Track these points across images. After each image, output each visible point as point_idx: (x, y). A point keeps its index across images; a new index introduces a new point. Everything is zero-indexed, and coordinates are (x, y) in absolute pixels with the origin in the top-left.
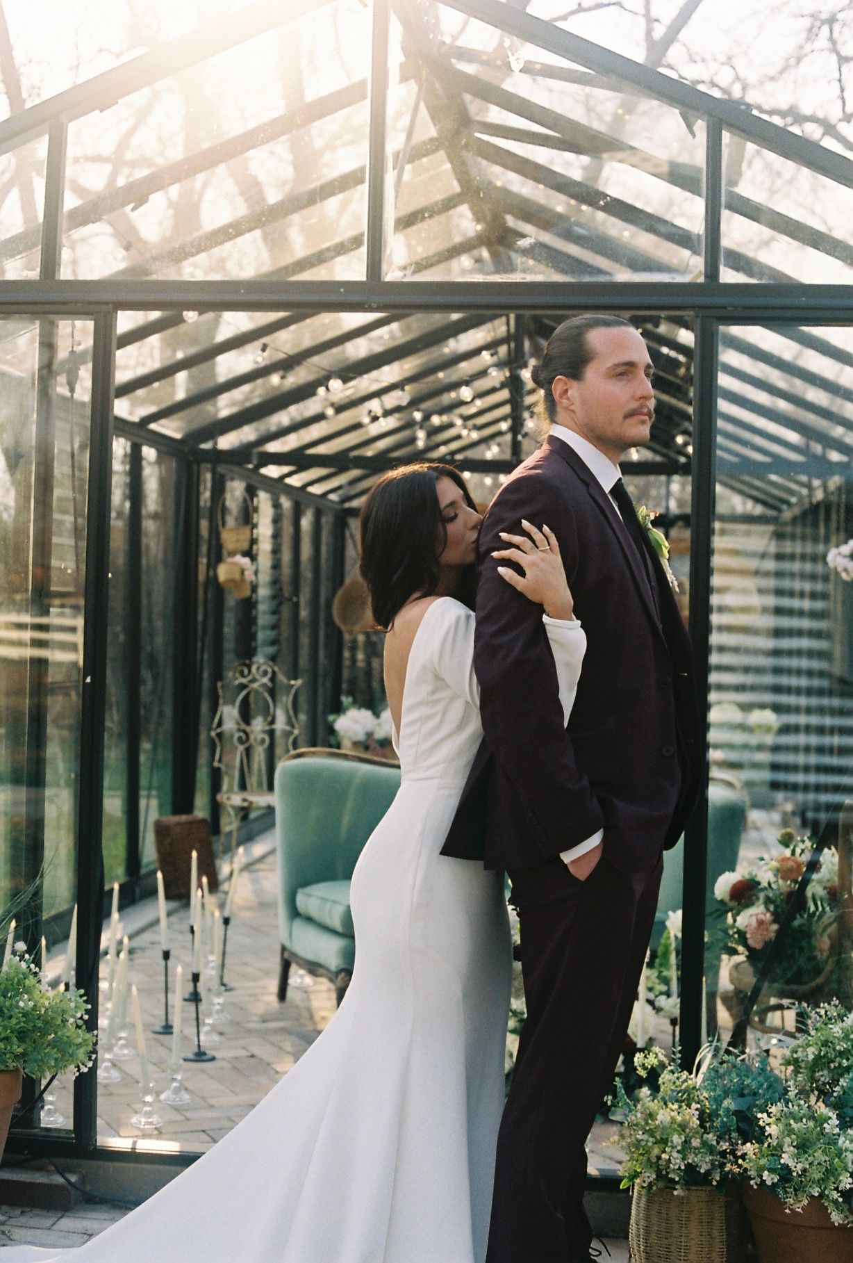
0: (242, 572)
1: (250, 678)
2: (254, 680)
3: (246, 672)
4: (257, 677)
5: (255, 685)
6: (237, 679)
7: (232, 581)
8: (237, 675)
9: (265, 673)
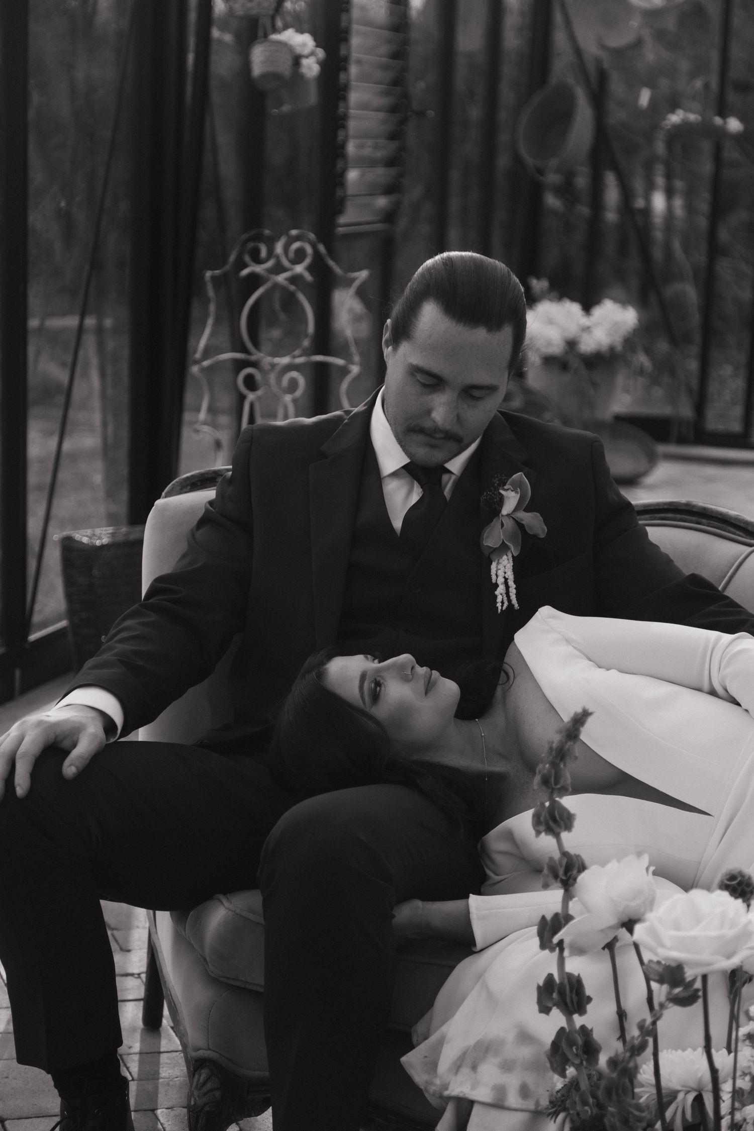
0: (297, 60)
1: (270, 264)
2: (279, 269)
3: (264, 253)
4: (286, 263)
5: (281, 278)
6: (246, 266)
7: (274, 76)
8: (247, 258)
9: (299, 256)
